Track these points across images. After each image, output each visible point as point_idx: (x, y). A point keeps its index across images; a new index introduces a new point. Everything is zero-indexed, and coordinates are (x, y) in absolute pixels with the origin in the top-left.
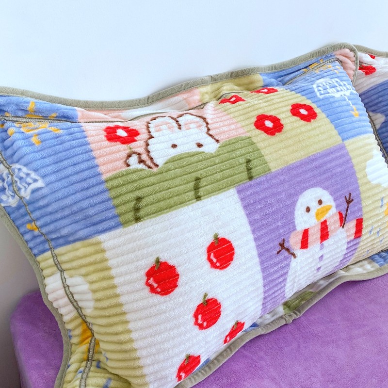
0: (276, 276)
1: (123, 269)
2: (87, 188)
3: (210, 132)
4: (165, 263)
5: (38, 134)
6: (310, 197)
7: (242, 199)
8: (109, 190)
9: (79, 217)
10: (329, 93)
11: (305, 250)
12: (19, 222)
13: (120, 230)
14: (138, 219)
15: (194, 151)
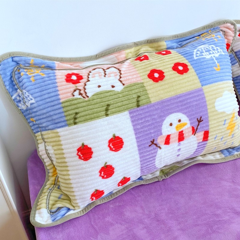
0: (148, 157)
1: (67, 146)
2: (54, 106)
3: (121, 79)
4: (87, 146)
5: (34, 76)
6: (173, 118)
7: (131, 117)
8: (63, 107)
9: (49, 119)
10: (203, 55)
11: (167, 146)
12: (27, 117)
13: (67, 128)
14: (75, 123)
15: (109, 89)
